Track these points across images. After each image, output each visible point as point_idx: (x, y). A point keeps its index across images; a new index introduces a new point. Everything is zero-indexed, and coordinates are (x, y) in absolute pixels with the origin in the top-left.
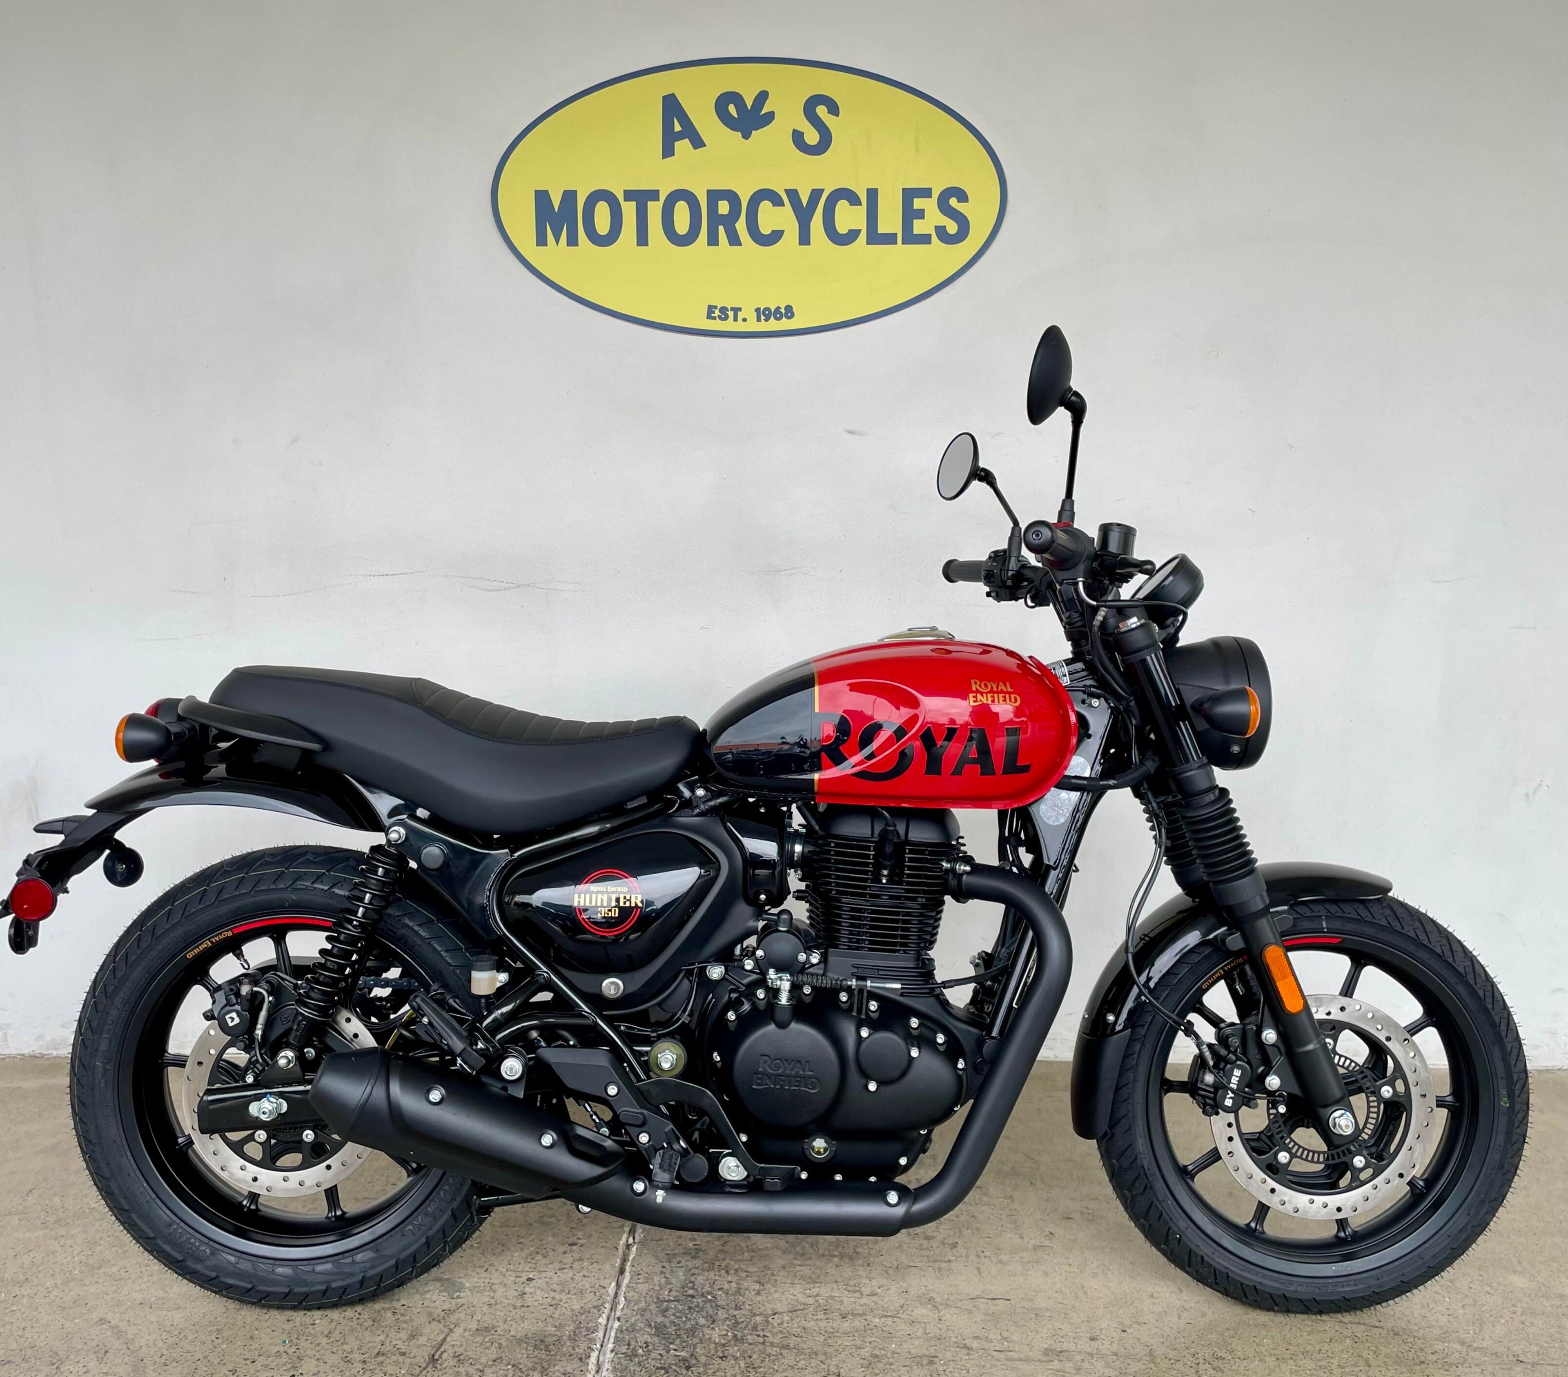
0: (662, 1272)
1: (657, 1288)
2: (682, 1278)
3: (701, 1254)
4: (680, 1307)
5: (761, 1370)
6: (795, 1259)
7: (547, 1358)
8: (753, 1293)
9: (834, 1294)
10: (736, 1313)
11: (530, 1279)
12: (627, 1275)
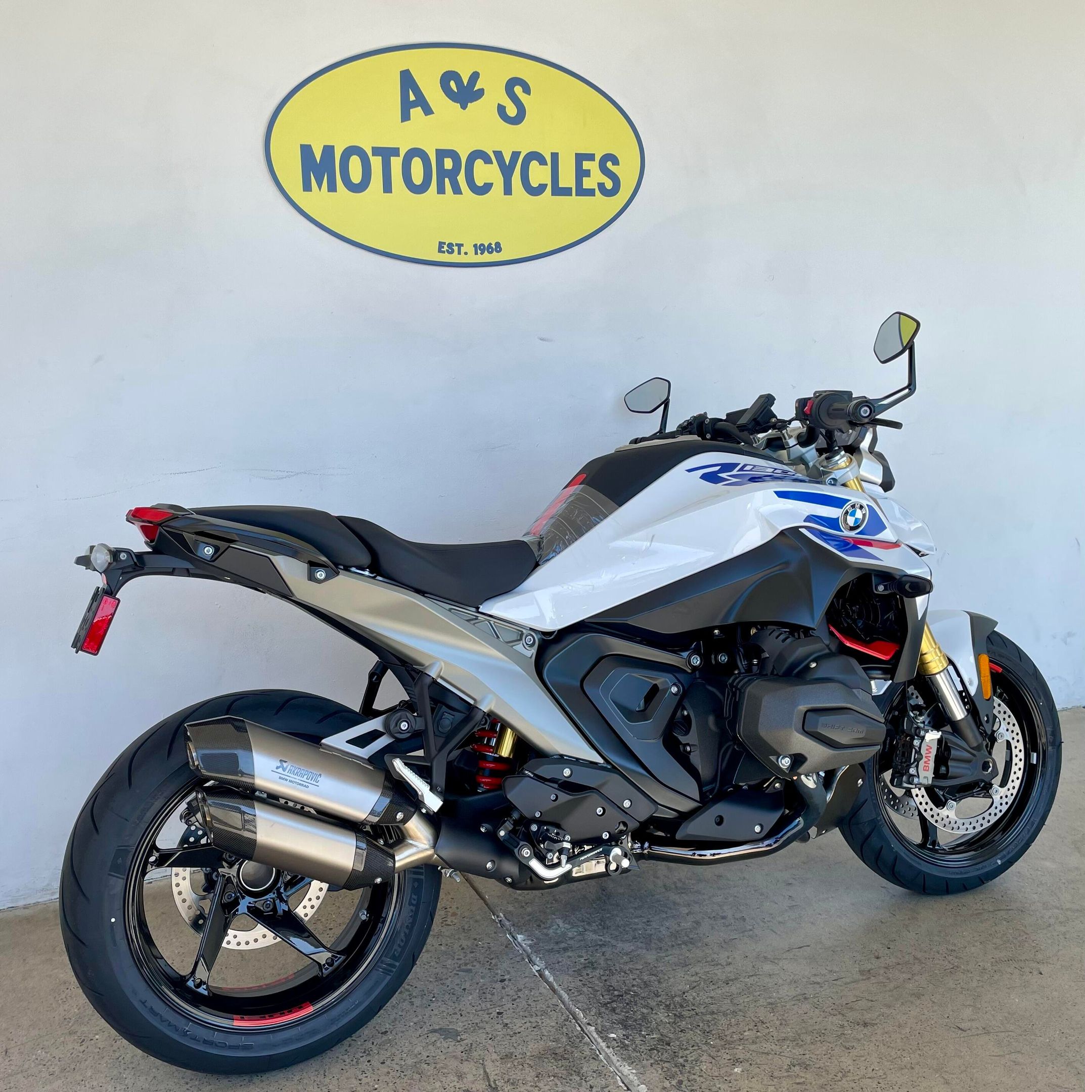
0: (584, 985)
1: (592, 996)
2: (602, 984)
3: (595, 965)
4: (622, 1005)
5: (714, 1032)
6: (659, 953)
7: (572, 1064)
8: (656, 983)
9: (707, 970)
10: (659, 999)
11: (498, 1013)
12: (562, 992)
